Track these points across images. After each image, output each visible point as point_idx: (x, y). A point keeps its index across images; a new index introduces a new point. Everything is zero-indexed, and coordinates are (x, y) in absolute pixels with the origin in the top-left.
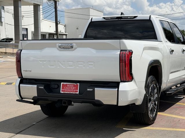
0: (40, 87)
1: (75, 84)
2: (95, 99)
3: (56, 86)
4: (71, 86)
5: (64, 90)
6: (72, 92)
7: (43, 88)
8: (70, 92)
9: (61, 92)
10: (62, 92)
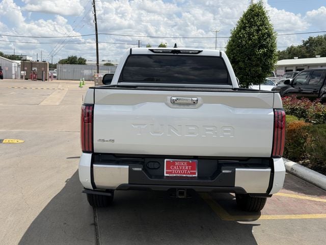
0: (136, 169)
1: (190, 162)
2: (235, 186)
3: (156, 165)
4: (182, 164)
5: (171, 171)
6: (184, 174)
7: (140, 169)
8: (181, 173)
9: (165, 175)
10: (168, 175)
